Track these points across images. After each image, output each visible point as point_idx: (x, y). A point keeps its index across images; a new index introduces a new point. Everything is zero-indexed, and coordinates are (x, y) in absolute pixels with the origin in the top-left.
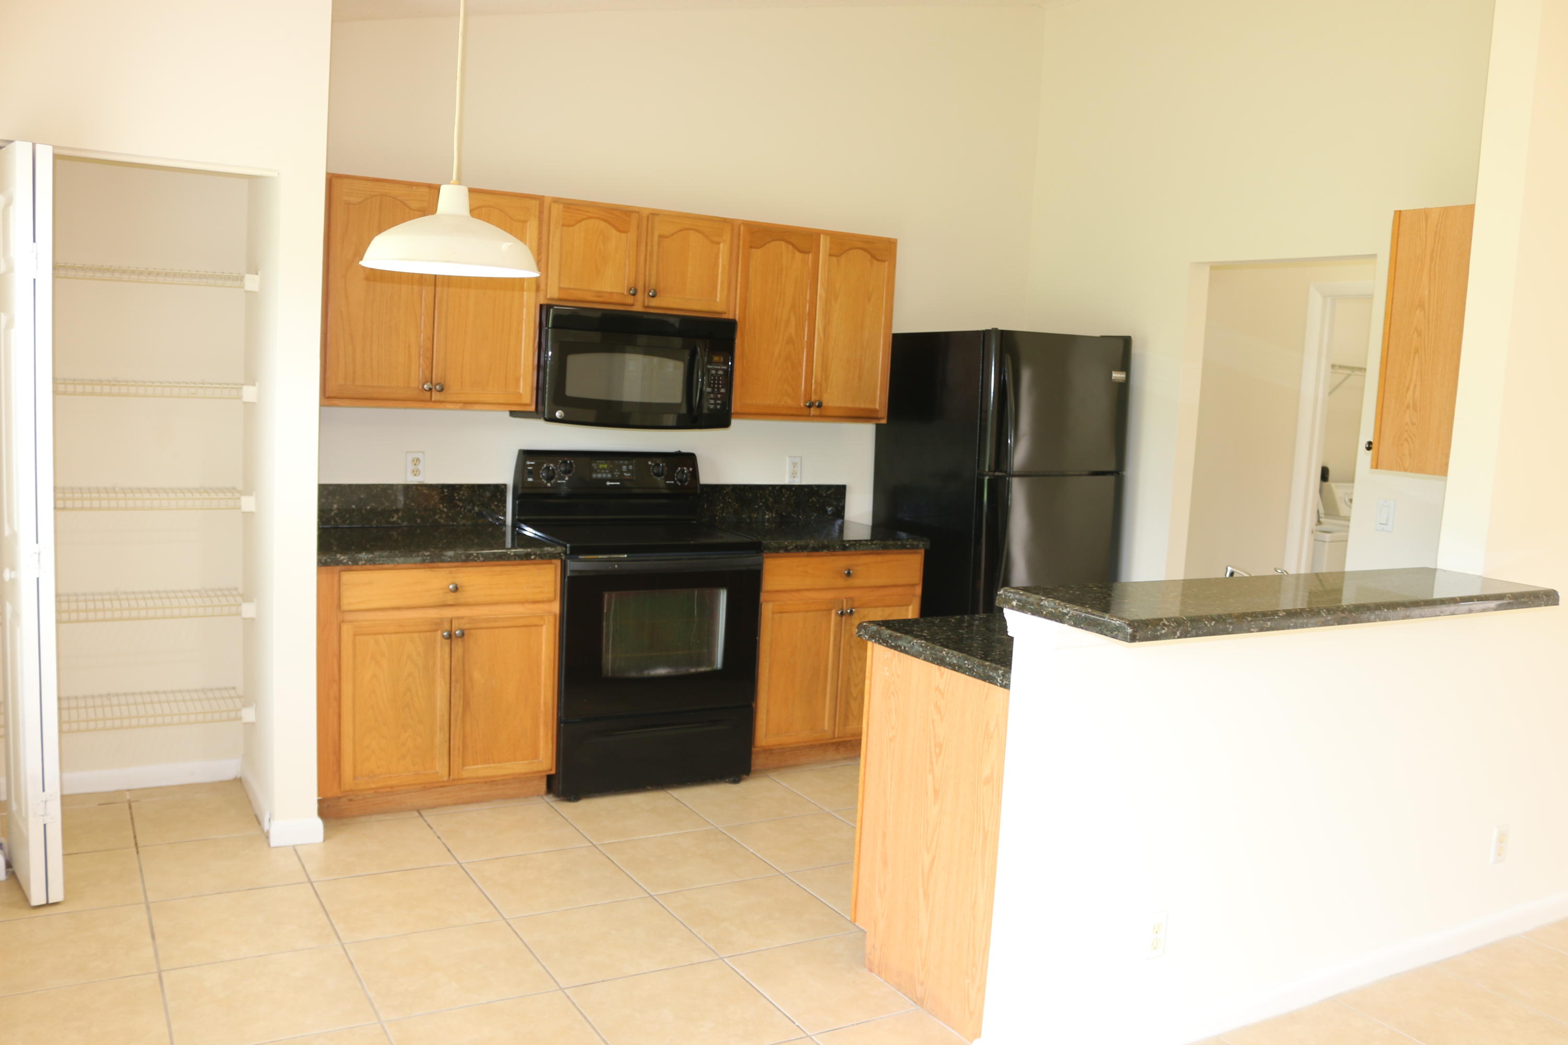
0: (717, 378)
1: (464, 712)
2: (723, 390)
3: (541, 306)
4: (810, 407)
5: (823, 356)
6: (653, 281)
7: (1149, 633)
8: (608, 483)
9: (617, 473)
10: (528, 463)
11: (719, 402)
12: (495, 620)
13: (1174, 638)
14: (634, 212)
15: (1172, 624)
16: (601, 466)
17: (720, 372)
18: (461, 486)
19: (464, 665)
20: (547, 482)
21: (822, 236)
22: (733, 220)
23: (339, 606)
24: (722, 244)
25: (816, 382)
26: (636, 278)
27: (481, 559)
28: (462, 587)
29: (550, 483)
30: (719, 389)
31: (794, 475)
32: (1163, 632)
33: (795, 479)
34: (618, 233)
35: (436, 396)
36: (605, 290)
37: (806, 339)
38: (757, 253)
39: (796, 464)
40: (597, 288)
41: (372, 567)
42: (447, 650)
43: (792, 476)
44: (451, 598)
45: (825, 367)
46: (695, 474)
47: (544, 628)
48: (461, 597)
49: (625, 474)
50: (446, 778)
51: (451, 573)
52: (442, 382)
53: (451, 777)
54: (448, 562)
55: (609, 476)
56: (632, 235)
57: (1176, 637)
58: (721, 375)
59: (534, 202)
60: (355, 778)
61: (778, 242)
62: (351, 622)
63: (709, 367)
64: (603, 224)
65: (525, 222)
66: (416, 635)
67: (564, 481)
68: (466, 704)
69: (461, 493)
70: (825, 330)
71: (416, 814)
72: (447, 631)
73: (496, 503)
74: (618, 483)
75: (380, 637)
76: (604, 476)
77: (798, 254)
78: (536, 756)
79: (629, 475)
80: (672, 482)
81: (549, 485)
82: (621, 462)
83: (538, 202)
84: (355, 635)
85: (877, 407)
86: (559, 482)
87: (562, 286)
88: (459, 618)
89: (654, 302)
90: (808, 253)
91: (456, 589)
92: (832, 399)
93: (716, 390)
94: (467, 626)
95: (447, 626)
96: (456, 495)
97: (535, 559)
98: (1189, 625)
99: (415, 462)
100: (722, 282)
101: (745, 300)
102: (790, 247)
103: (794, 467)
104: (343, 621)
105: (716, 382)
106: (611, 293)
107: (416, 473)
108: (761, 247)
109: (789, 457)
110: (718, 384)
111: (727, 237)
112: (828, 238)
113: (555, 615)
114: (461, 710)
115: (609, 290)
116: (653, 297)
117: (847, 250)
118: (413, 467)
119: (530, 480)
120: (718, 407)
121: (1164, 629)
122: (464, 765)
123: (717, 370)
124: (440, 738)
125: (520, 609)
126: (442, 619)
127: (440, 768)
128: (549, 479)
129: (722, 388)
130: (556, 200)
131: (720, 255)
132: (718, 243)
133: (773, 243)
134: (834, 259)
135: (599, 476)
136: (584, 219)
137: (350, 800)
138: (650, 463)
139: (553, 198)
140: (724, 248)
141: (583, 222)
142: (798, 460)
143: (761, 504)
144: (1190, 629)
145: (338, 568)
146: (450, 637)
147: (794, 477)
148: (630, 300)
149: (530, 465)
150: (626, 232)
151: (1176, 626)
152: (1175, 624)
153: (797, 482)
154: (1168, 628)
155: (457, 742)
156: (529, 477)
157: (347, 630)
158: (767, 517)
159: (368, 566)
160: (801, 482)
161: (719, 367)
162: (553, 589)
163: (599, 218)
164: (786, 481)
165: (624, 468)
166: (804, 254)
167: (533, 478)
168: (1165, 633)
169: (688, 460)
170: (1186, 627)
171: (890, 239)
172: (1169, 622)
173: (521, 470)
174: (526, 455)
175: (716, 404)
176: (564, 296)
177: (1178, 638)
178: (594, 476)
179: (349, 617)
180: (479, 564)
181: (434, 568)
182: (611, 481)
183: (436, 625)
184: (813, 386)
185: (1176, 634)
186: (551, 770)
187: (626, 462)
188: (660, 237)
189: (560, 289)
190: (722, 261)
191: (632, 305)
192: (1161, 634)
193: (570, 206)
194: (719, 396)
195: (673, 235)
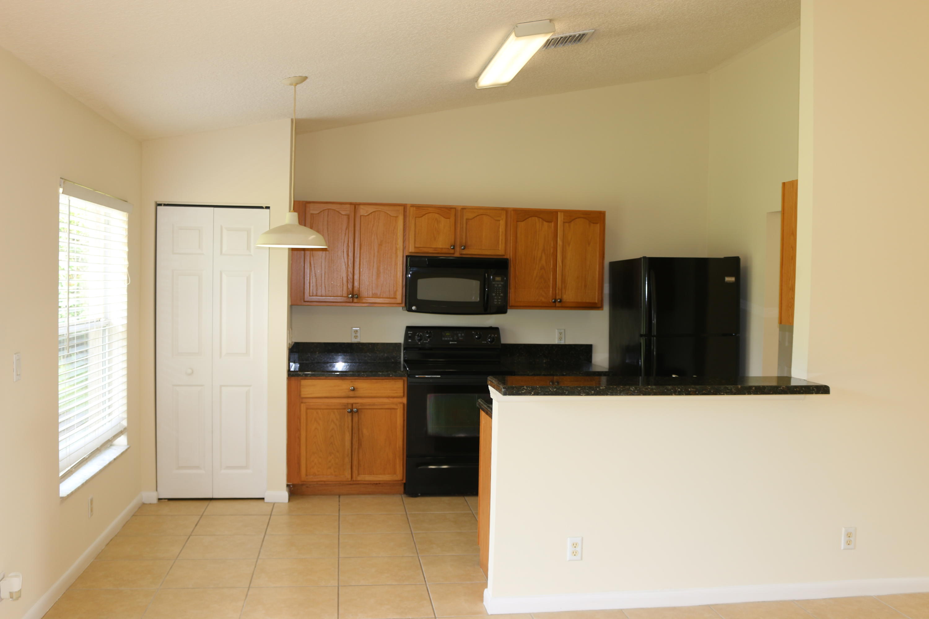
0: (498, 288)
1: (359, 448)
2: (502, 295)
3: (407, 257)
4: (555, 302)
5: (562, 275)
6: (464, 241)
7: (514, 392)
8: (451, 343)
9: (455, 338)
10: (409, 332)
11: (500, 300)
12: (374, 405)
13: (530, 395)
14: (453, 208)
15: (528, 389)
16: (447, 334)
17: (500, 286)
18: (378, 344)
19: (358, 426)
20: (419, 342)
21: (559, 213)
22: (508, 208)
23: (300, 395)
24: (501, 221)
25: (558, 289)
26: (455, 241)
27: (365, 376)
28: (357, 389)
29: (420, 342)
30: (499, 294)
31: (560, 339)
32: (523, 392)
33: (561, 341)
34: (445, 219)
35: (355, 300)
36: (439, 247)
37: (552, 267)
38: (522, 224)
39: (561, 333)
40: (434, 246)
41: (314, 378)
42: (350, 418)
43: (560, 340)
44: (352, 394)
45: (563, 281)
46: (499, 338)
47: (398, 410)
48: (357, 394)
49: (460, 338)
50: (350, 480)
51: (352, 382)
52: (358, 293)
53: (352, 479)
54: (350, 377)
55: (451, 339)
56: (452, 219)
57: (531, 394)
58: (500, 287)
59: (401, 207)
60: (306, 475)
61: (533, 218)
62: (305, 403)
63: (494, 283)
64: (437, 216)
65: (397, 217)
66: (336, 411)
67: (427, 342)
68: (360, 445)
69: (378, 347)
70: (562, 262)
71: (338, 496)
72: (350, 409)
73: (395, 352)
74: (456, 343)
75: (319, 411)
76: (449, 339)
77: (545, 223)
78: (395, 473)
79: (462, 338)
80: (486, 342)
81: (419, 343)
82: (458, 332)
83: (403, 207)
84: (307, 409)
85: (597, 301)
86: (425, 342)
87: (416, 246)
88: (356, 403)
89: (465, 252)
90: (551, 222)
91: (354, 390)
92: (569, 296)
93: (498, 294)
94: (360, 407)
95: (350, 407)
96: (375, 348)
97: (392, 377)
98: (539, 390)
99: (356, 332)
100: (502, 240)
101: (515, 248)
102: (541, 220)
103: (561, 335)
104: (302, 403)
105: (498, 290)
106: (442, 248)
107: (356, 337)
108: (524, 220)
109: (558, 329)
110: (499, 291)
111: (504, 217)
112: (562, 214)
113: (404, 404)
114: (357, 447)
115: (441, 247)
116: (464, 249)
117: (575, 219)
118: (355, 335)
119: (410, 341)
120: (499, 303)
121: (524, 391)
122: (359, 474)
123: (498, 284)
124: (347, 460)
125: (386, 400)
126: (348, 404)
127: (347, 475)
128: (420, 340)
129: (501, 293)
130: (413, 206)
131: (500, 227)
132: (499, 221)
133: (530, 219)
134: (567, 225)
135: (446, 339)
136: (426, 214)
137: (307, 487)
138: (473, 332)
139: (412, 204)
140: (502, 223)
141: (426, 215)
142: (563, 331)
143: (541, 354)
144: (540, 392)
145: (300, 378)
146: (352, 411)
147: (561, 340)
148: (452, 251)
149: (410, 334)
150: (449, 218)
151: (531, 390)
152: (531, 389)
153: (562, 342)
154: (526, 390)
155: (355, 463)
156: (410, 339)
157: (303, 407)
158: (545, 361)
159: (312, 378)
160: (565, 342)
161: (499, 283)
162: (402, 391)
163: (435, 213)
164: (556, 342)
165: (460, 335)
166: (549, 223)
167: (412, 340)
168: (524, 392)
169: (495, 331)
170: (537, 391)
171: (601, 211)
172: (527, 388)
173: (407, 337)
174: (409, 328)
175: (498, 302)
176: (417, 251)
177: (533, 395)
178: (443, 339)
179: (304, 400)
180: (365, 378)
181: (344, 379)
182: (452, 341)
183: (345, 406)
184: (557, 292)
185: (531, 393)
186: (402, 480)
187: (461, 332)
188: (467, 219)
189: (415, 247)
190: (502, 229)
191: (454, 254)
192: (522, 393)
193: (418, 207)
194: (500, 297)
195: (474, 218)
